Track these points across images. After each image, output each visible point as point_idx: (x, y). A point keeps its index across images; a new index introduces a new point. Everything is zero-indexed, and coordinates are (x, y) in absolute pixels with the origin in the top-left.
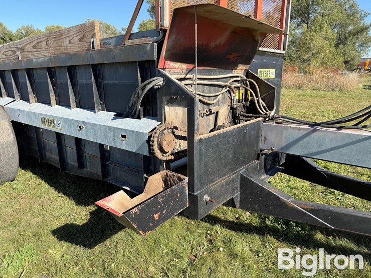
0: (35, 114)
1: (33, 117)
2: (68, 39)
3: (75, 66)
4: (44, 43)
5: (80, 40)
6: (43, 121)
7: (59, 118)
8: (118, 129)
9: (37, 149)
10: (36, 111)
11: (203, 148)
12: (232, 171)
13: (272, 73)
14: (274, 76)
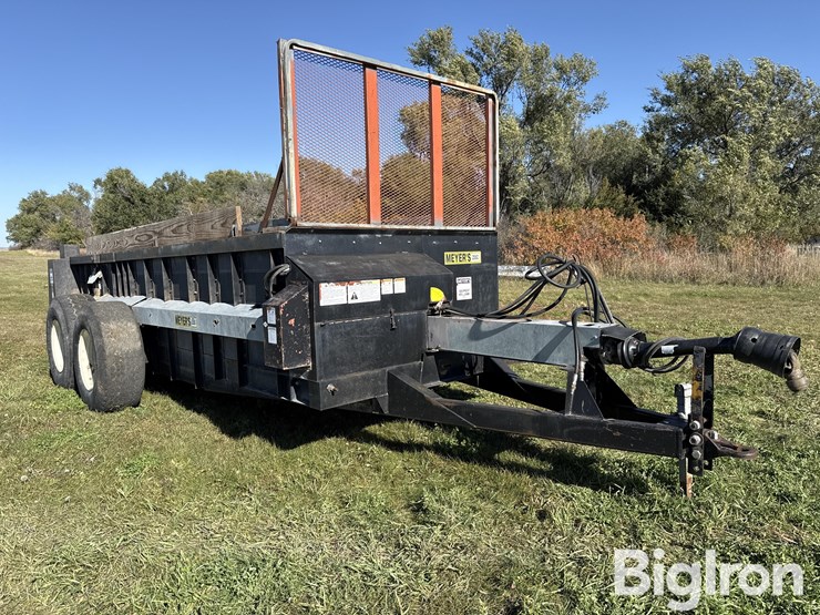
0: (169, 312)
1: (167, 317)
2: (211, 224)
3: (217, 254)
4: (185, 227)
5: (222, 225)
6: (178, 319)
7: (195, 314)
8: (249, 318)
9: (169, 364)
10: (171, 309)
11: (327, 334)
12: (375, 367)
13: (475, 257)
14: (479, 261)
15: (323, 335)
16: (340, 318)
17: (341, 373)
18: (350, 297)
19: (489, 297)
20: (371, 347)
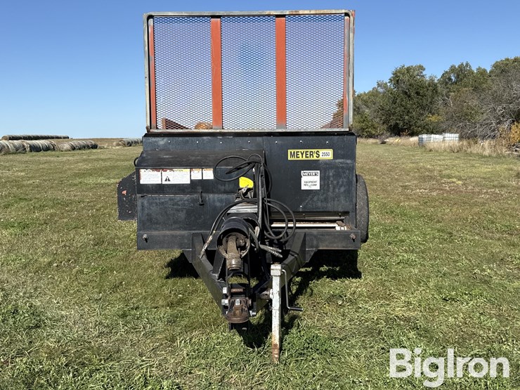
11: (145, 203)
12: (185, 229)
13: (326, 155)
14: (330, 157)
15: (142, 203)
16: (156, 193)
17: (156, 229)
18: (164, 179)
19: (342, 189)
20: (182, 215)
